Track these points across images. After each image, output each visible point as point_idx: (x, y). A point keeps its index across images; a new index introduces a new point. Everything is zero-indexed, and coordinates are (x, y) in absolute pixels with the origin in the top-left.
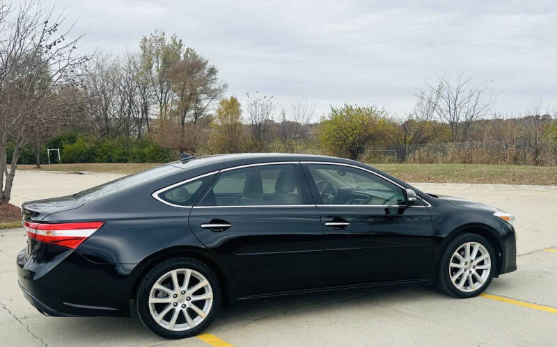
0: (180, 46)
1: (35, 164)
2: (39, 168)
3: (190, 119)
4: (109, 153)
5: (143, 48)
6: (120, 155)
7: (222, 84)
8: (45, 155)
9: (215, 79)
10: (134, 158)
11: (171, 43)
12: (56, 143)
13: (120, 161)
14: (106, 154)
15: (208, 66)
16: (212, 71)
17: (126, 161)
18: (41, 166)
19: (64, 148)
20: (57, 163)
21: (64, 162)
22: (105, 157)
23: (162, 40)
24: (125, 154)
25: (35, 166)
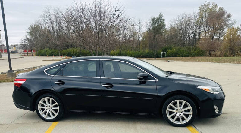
0: (216, 6)
1: (154, 57)
2: (155, 59)
3: (217, 37)
4: (183, 53)
5: (200, 9)
6: (186, 54)
7: (234, 21)
8: (161, 54)
9: (230, 19)
10: (192, 54)
11: (212, 6)
12: (165, 50)
13: (186, 56)
14: (182, 53)
15: (227, 14)
16: (229, 16)
17: (188, 56)
18: (156, 58)
19: (167, 52)
20: (164, 57)
21: (167, 57)
22: (181, 54)
23: (208, 5)
24: (188, 53)
25: (154, 58)
